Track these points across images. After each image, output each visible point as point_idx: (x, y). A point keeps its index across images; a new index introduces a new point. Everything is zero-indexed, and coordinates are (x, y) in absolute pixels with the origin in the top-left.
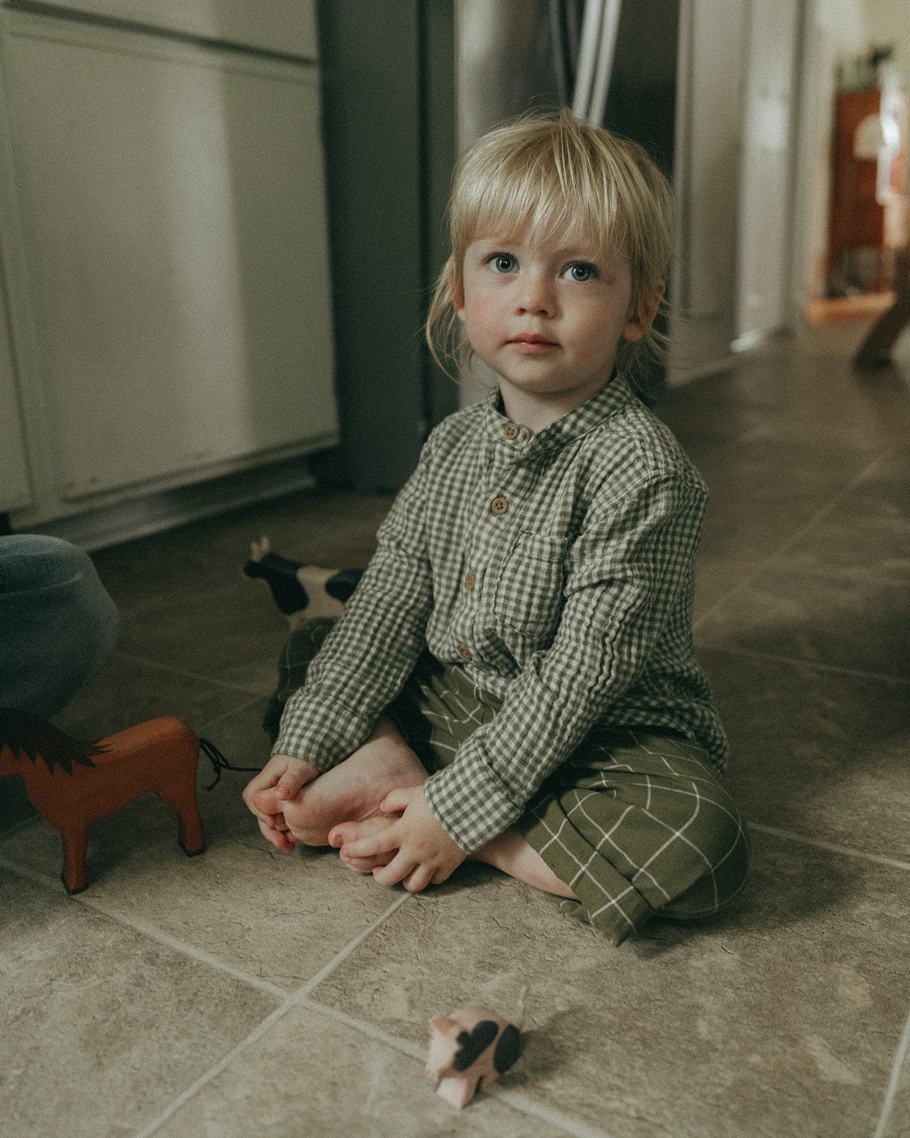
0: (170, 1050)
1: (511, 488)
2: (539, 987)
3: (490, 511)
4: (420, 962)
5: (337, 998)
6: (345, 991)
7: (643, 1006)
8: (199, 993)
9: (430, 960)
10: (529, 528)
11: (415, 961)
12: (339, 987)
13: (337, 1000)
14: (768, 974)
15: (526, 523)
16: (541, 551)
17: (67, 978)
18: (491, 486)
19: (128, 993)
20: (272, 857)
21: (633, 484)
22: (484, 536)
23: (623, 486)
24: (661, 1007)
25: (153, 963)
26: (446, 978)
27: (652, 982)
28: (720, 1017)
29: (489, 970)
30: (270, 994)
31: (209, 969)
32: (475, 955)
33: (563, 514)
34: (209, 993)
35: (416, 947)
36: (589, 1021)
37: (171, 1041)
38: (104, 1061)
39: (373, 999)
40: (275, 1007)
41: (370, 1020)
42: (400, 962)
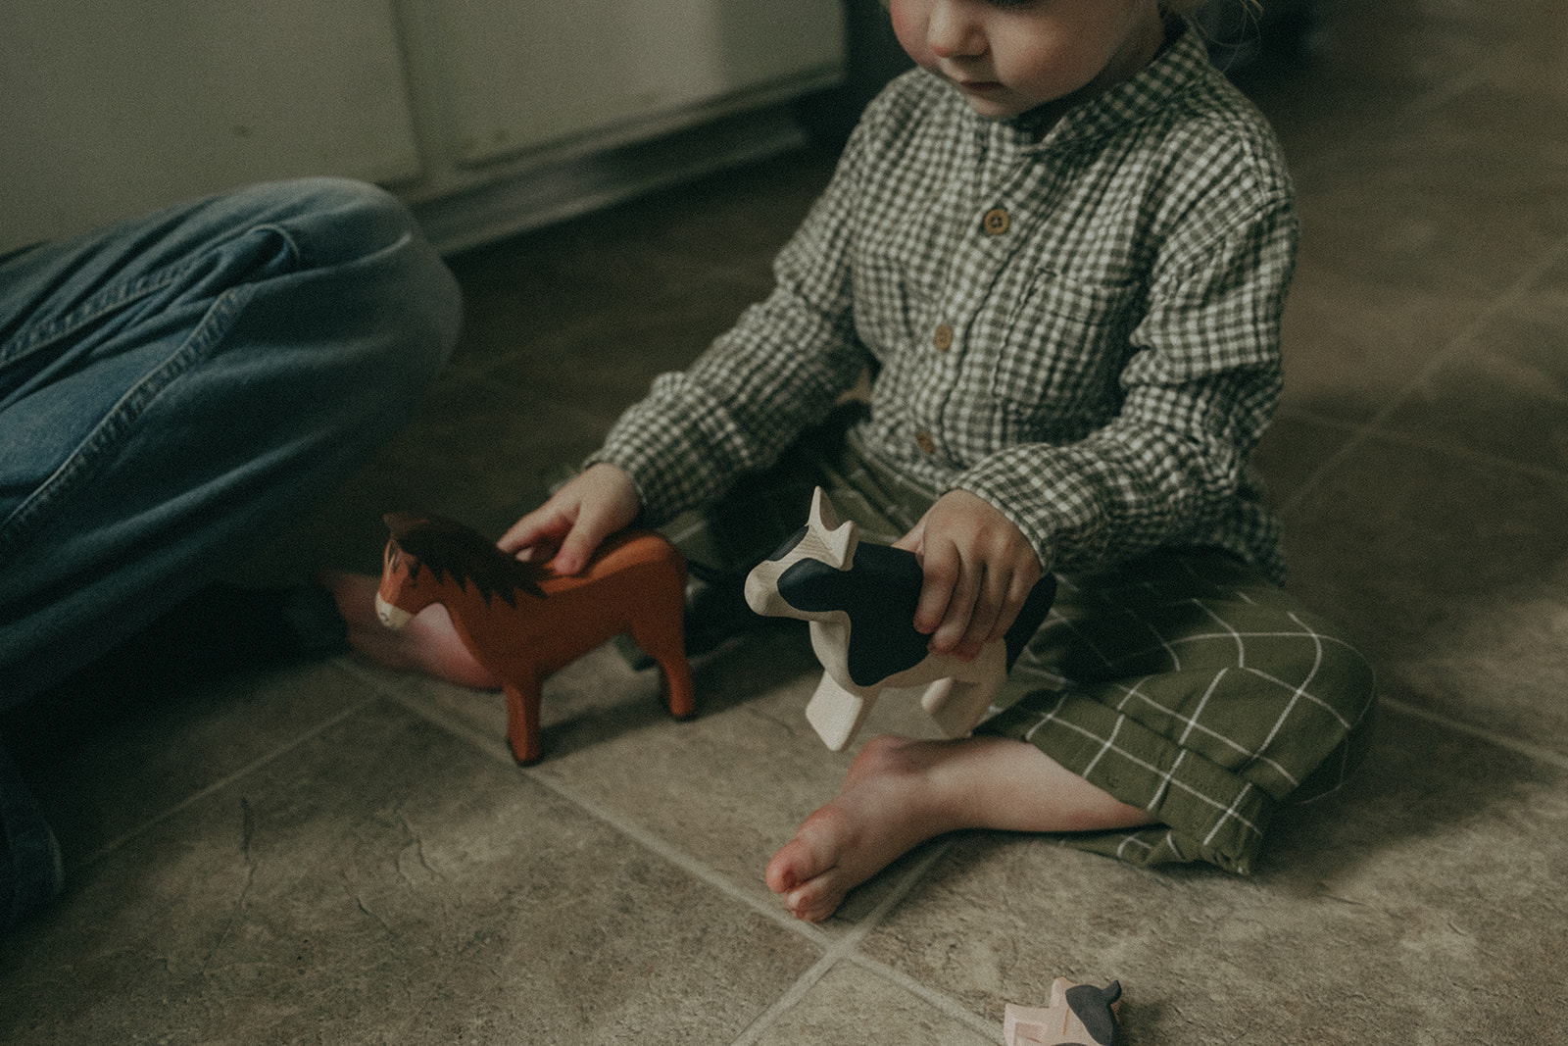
0: (676, 1010)
1: (1019, 196)
2: (1181, 962)
3: (981, 229)
4: (1010, 910)
5: (900, 953)
6: (908, 944)
7: (1335, 1003)
8: (709, 930)
9: (1024, 907)
10: (1051, 264)
11: (1003, 908)
12: (900, 937)
13: (898, 957)
14: (1520, 971)
15: (1046, 257)
16: (1075, 306)
17: (530, 893)
18: (984, 190)
19: (612, 920)
20: (791, 732)
21: (1239, 213)
22: (970, 269)
23: (1221, 216)
24: (1362, 1007)
25: (643, 881)
26: (1049, 937)
27: (1347, 968)
28: (1450, 1031)
29: (1110, 931)
30: (806, 940)
31: (719, 895)
32: (1088, 906)
33: (1116, 253)
34: (722, 931)
35: (1003, 888)
36: (1258, 1020)
37: (678, 996)
38: (590, 1015)
39: (949, 958)
40: (815, 959)
41: (949, 991)
42: (983, 908)
